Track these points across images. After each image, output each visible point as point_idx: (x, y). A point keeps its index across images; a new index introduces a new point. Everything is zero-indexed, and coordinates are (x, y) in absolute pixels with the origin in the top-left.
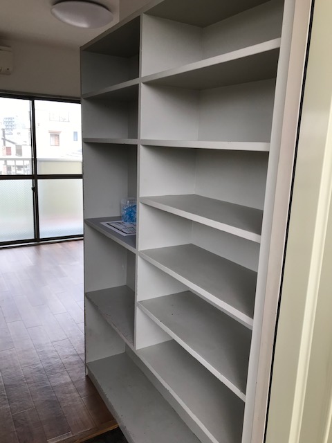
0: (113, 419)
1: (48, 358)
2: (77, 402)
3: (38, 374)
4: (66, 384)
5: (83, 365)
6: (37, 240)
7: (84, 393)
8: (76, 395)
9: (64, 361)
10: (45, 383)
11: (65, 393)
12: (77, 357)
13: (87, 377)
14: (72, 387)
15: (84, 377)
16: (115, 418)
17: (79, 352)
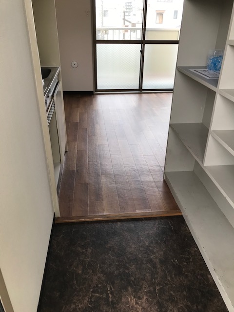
0: (179, 209)
1: (141, 164)
2: (156, 194)
3: (134, 172)
4: (150, 181)
5: (162, 173)
6: (140, 90)
7: (161, 189)
8: (156, 189)
9: (150, 168)
10: (138, 178)
11: (149, 187)
12: (159, 167)
13: (164, 181)
14: (153, 184)
15: (162, 180)
16: (181, 209)
17: (161, 165)
